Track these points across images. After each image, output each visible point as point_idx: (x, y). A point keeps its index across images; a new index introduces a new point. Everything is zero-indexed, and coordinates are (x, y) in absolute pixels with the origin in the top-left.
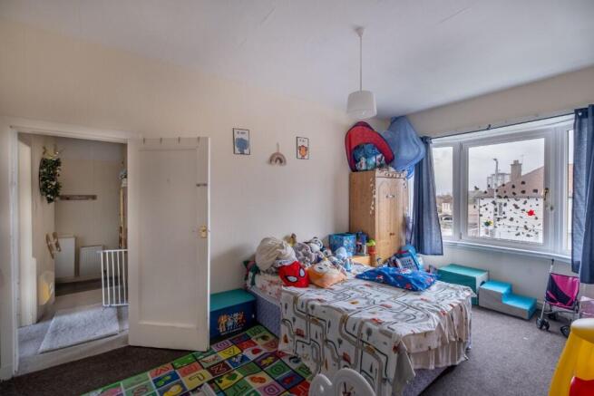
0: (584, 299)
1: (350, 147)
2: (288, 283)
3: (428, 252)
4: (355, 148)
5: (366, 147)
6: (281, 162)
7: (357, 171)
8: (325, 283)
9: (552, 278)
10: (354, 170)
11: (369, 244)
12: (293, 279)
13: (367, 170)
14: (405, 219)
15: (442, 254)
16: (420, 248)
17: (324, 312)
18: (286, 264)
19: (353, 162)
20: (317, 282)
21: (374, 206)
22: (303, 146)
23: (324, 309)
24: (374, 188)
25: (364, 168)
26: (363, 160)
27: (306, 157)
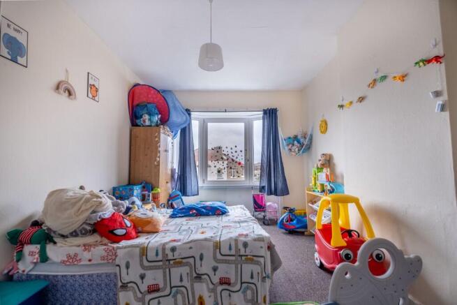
0: (268, 204)
1: (133, 102)
2: (117, 239)
3: (190, 194)
4: (138, 105)
5: (149, 106)
6: (70, 94)
7: (137, 125)
8: (158, 227)
9: (254, 197)
10: (134, 124)
11: (153, 192)
12: (120, 232)
13: (151, 126)
14: (173, 171)
15: (198, 194)
16: (184, 193)
17: (191, 248)
18: (107, 216)
19: (134, 117)
20: (148, 228)
21: (159, 157)
22: (94, 85)
23: (189, 245)
24: (158, 141)
25: (147, 123)
26: (146, 117)
27: (96, 98)
